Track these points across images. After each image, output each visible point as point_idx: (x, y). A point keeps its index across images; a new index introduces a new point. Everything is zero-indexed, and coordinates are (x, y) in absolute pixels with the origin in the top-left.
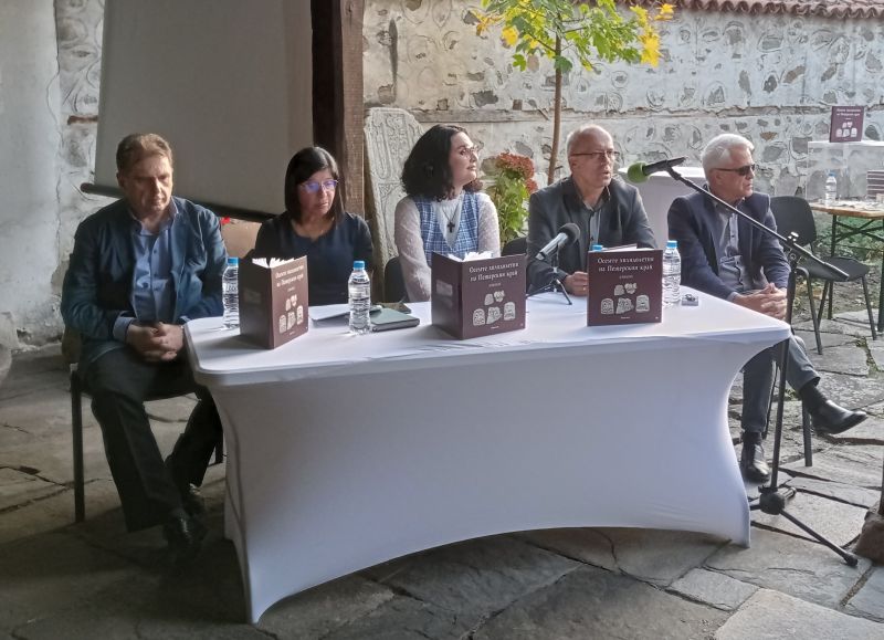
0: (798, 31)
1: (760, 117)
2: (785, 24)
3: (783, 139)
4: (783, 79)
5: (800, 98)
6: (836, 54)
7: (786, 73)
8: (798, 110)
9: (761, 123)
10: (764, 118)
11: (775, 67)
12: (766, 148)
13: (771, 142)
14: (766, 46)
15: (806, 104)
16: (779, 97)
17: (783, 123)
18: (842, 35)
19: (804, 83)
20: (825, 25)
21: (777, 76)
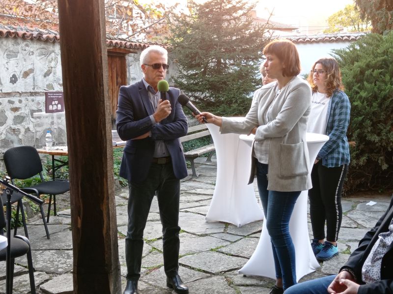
0: (27, 48)
1: (9, 99)
2: (19, 44)
3: (24, 111)
4: (21, 76)
5: (33, 87)
6: (51, 62)
7: (22, 72)
8: (32, 94)
9: (10, 102)
10: (12, 99)
11: (16, 69)
12: (15, 117)
13: (17, 113)
14: (9, 56)
15: (36, 90)
16: (20, 86)
17: (24, 101)
18: (53, 51)
19: (34, 78)
20: (43, 45)
21: (17, 74)
